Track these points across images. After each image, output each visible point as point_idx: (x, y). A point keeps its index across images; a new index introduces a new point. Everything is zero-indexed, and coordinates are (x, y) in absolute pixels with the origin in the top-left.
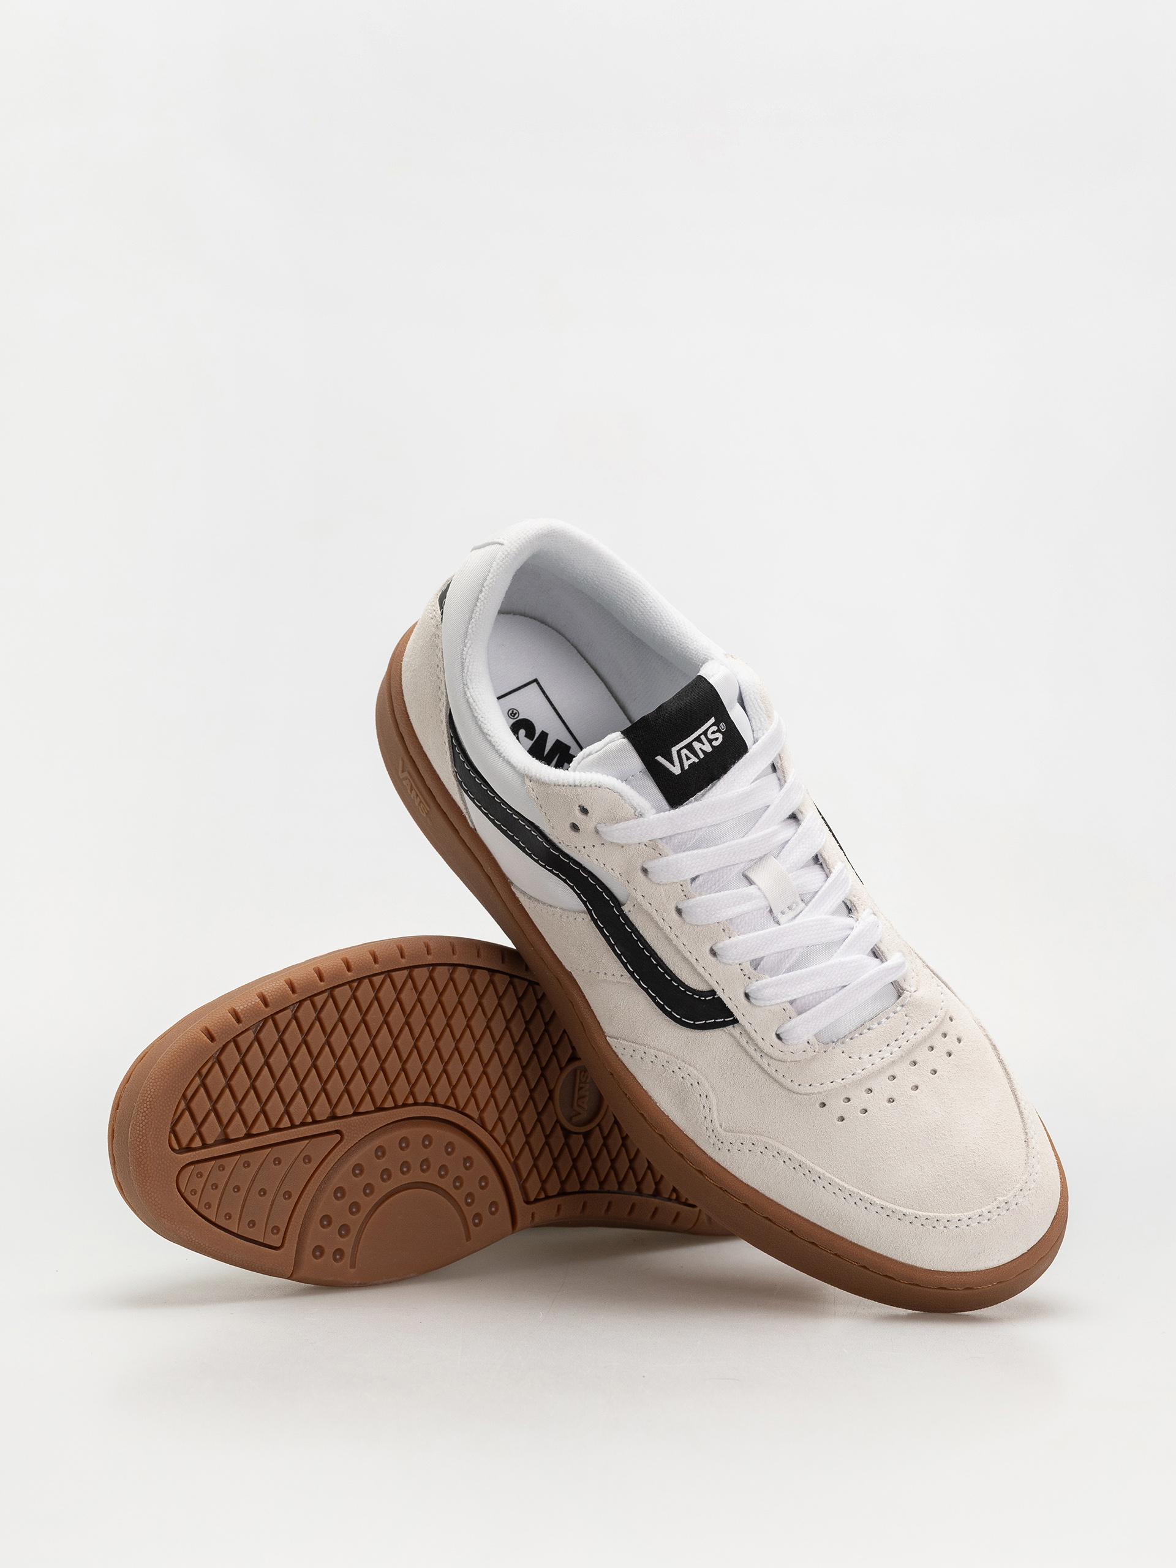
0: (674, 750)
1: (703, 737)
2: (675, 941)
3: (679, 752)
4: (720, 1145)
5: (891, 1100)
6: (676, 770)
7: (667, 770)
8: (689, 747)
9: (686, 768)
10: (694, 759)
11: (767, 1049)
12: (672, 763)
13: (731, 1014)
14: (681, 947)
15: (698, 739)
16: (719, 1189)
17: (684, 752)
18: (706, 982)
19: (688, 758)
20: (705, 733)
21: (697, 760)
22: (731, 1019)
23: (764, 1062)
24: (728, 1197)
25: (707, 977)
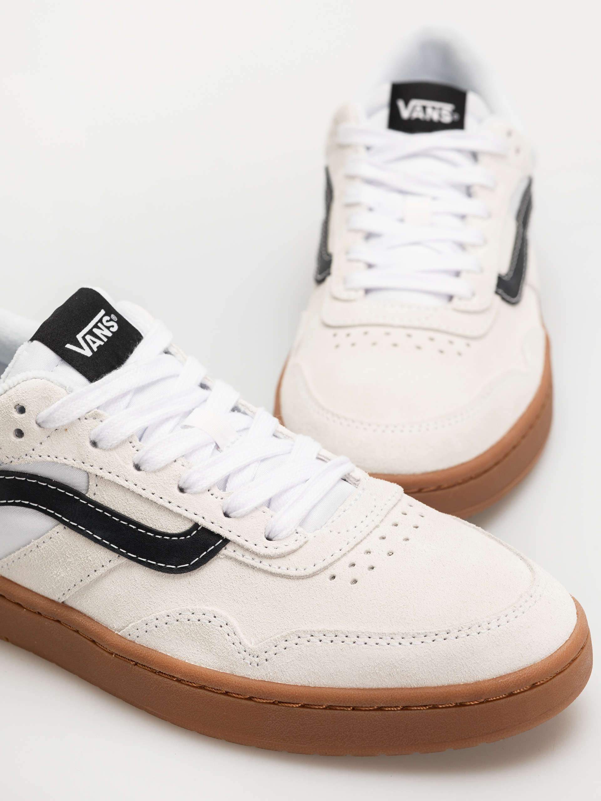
0: (79, 337)
1: (99, 325)
2: (144, 494)
3: (84, 338)
4: (257, 660)
5: (391, 554)
6: (88, 353)
7: (80, 354)
8: (91, 332)
9: (95, 350)
10: (99, 343)
11: (263, 551)
12: (81, 347)
13: (219, 537)
14: (152, 497)
15: (96, 326)
16: (272, 706)
17: (88, 338)
18: (186, 518)
19: (94, 342)
20: (100, 321)
21: (102, 343)
22: (221, 541)
23: (265, 565)
24: (283, 708)
25: (185, 514)
